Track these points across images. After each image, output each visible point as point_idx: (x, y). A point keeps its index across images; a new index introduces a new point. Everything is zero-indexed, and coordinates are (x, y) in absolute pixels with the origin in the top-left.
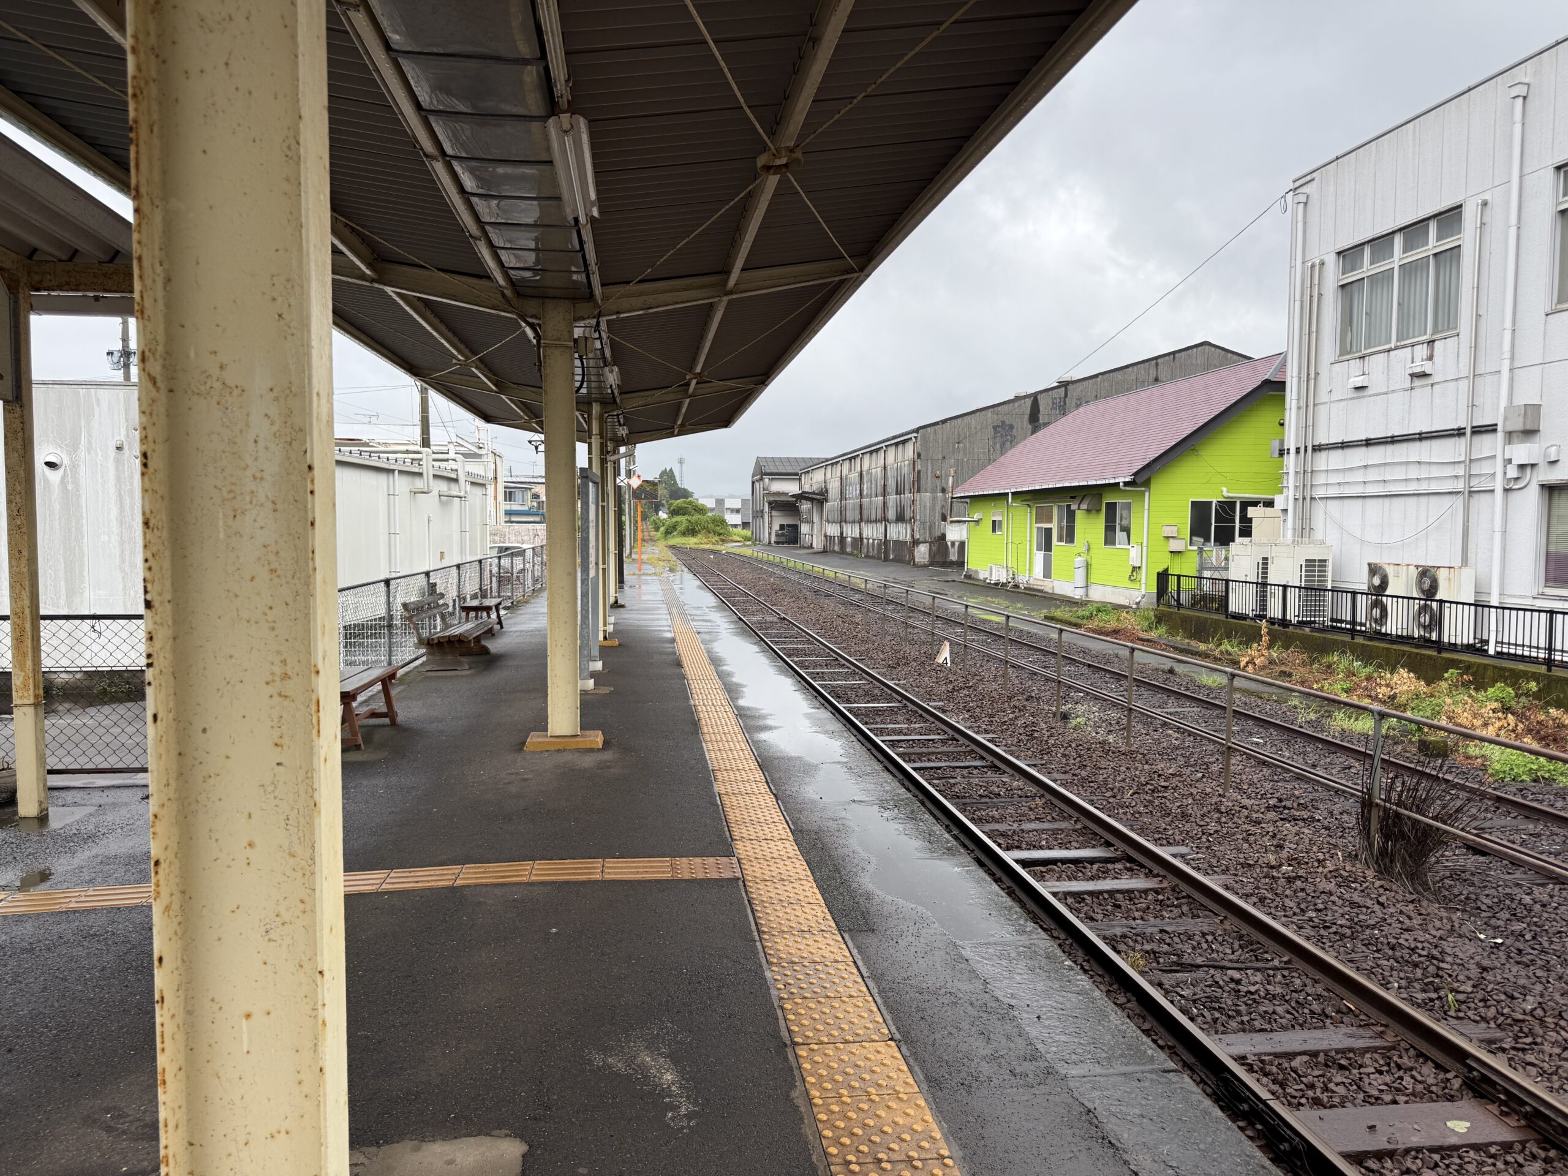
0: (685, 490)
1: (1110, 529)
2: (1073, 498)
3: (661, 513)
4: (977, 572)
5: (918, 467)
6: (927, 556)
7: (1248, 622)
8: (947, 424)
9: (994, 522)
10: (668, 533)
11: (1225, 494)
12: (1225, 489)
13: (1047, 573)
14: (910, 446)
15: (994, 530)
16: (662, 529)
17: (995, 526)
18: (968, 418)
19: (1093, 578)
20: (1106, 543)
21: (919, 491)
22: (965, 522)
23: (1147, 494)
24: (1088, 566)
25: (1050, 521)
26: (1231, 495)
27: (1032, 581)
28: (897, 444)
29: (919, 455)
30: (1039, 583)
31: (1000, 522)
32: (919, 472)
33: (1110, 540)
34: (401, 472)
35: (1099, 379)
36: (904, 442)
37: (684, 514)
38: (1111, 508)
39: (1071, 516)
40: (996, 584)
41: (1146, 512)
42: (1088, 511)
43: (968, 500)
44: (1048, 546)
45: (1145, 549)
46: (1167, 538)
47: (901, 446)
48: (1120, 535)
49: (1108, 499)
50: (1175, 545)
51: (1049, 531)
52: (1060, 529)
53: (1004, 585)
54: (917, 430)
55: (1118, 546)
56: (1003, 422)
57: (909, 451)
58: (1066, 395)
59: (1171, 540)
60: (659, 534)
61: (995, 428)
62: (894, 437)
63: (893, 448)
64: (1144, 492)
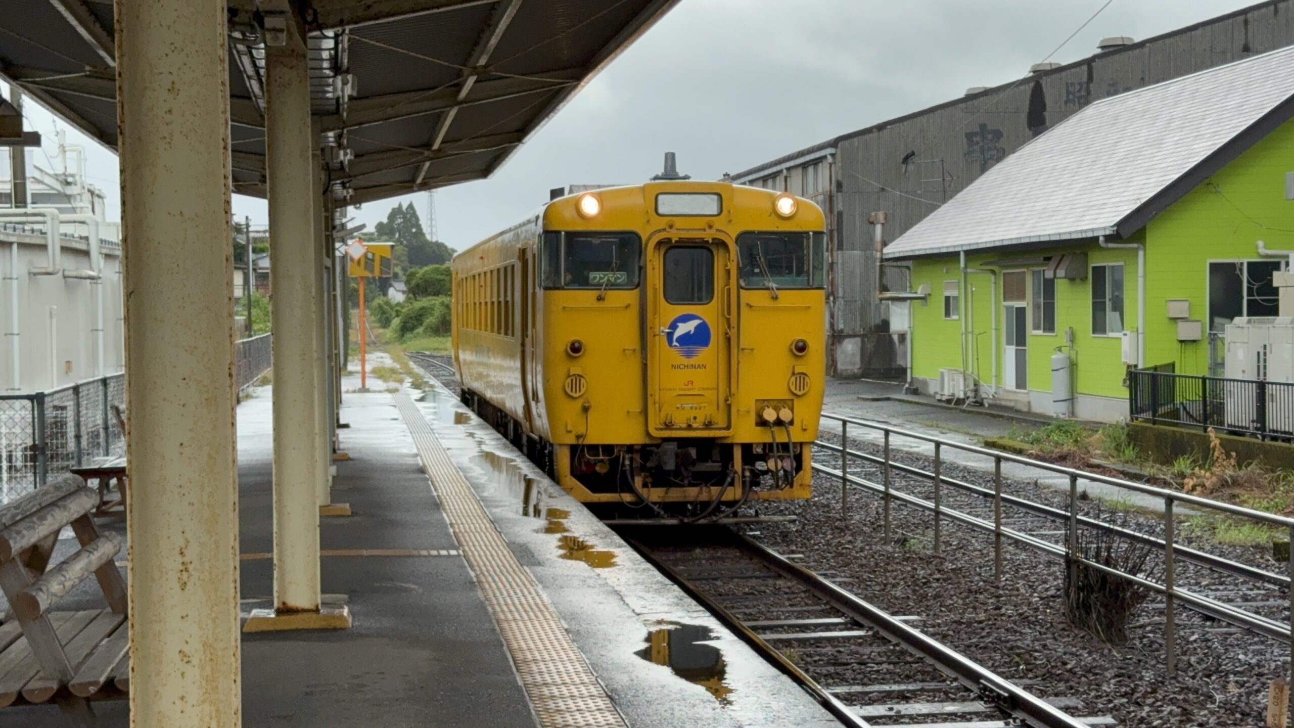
0: (440, 246)
1: (1098, 308)
2: (1048, 259)
3: (391, 291)
4: (925, 383)
5: (839, 206)
6: (858, 359)
7: (1246, 439)
8: (885, 132)
9: (947, 299)
10: (407, 328)
11: (1262, 251)
12: (1261, 243)
13: (1021, 382)
14: (823, 171)
15: (948, 313)
16: (396, 322)
17: (949, 305)
18: (924, 119)
19: (1082, 386)
20: (1094, 331)
21: (840, 247)
22: (904, 299)
23: (1141, 253)
24: (1072, 367)
25: (1022, 296)
26: (1270, 252)
27: (1002, 394)
28: (804, 166)
29: (839, 185)
30: (1011, 397)
31: (956, 298)
32: (840, 214)
33: (1099, 326)
34: (22, 246)
35: (1146, 50)
36: (816, 162)
37: (437, 294)
38: (1099, 272)
39: (1049, 288)
40: (949, 401)
41: (1140, 280)
42: (1072, 280)
43: (910, 263)
44: (1021, 339)
45: (1141, 336)
46: (1174, 320)
47: (811, 170)
48: (1111, 316)
49: (1096, 261)
50: (1187, 331)
51: (1021, 312)
52: (1036, 306)
53: (960, 402)
54: (834, 143)
55: (1111, 335)
56: (983, 127)
57: (822, 179)
58: (1090, 78)
59: (1181, 324)
60: (389, 333)
61: (969, 136)
62: (801, 154)
63: (800, 171)
64: (1137, 249)
